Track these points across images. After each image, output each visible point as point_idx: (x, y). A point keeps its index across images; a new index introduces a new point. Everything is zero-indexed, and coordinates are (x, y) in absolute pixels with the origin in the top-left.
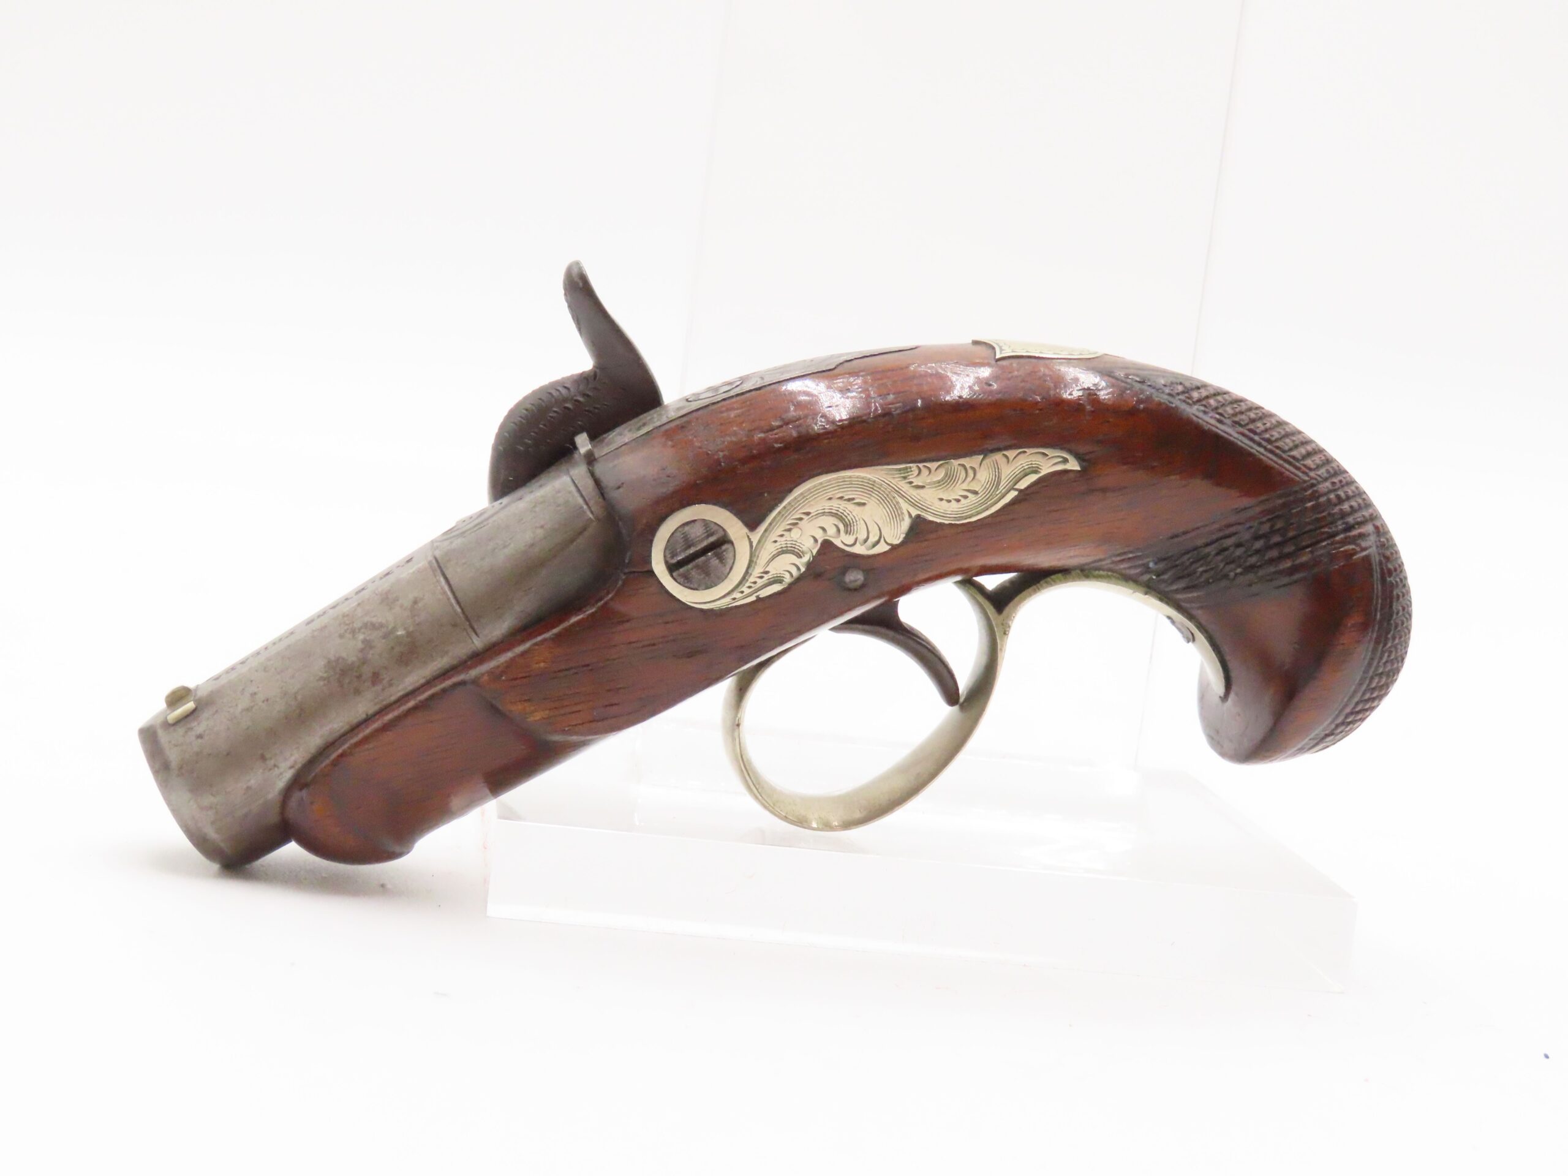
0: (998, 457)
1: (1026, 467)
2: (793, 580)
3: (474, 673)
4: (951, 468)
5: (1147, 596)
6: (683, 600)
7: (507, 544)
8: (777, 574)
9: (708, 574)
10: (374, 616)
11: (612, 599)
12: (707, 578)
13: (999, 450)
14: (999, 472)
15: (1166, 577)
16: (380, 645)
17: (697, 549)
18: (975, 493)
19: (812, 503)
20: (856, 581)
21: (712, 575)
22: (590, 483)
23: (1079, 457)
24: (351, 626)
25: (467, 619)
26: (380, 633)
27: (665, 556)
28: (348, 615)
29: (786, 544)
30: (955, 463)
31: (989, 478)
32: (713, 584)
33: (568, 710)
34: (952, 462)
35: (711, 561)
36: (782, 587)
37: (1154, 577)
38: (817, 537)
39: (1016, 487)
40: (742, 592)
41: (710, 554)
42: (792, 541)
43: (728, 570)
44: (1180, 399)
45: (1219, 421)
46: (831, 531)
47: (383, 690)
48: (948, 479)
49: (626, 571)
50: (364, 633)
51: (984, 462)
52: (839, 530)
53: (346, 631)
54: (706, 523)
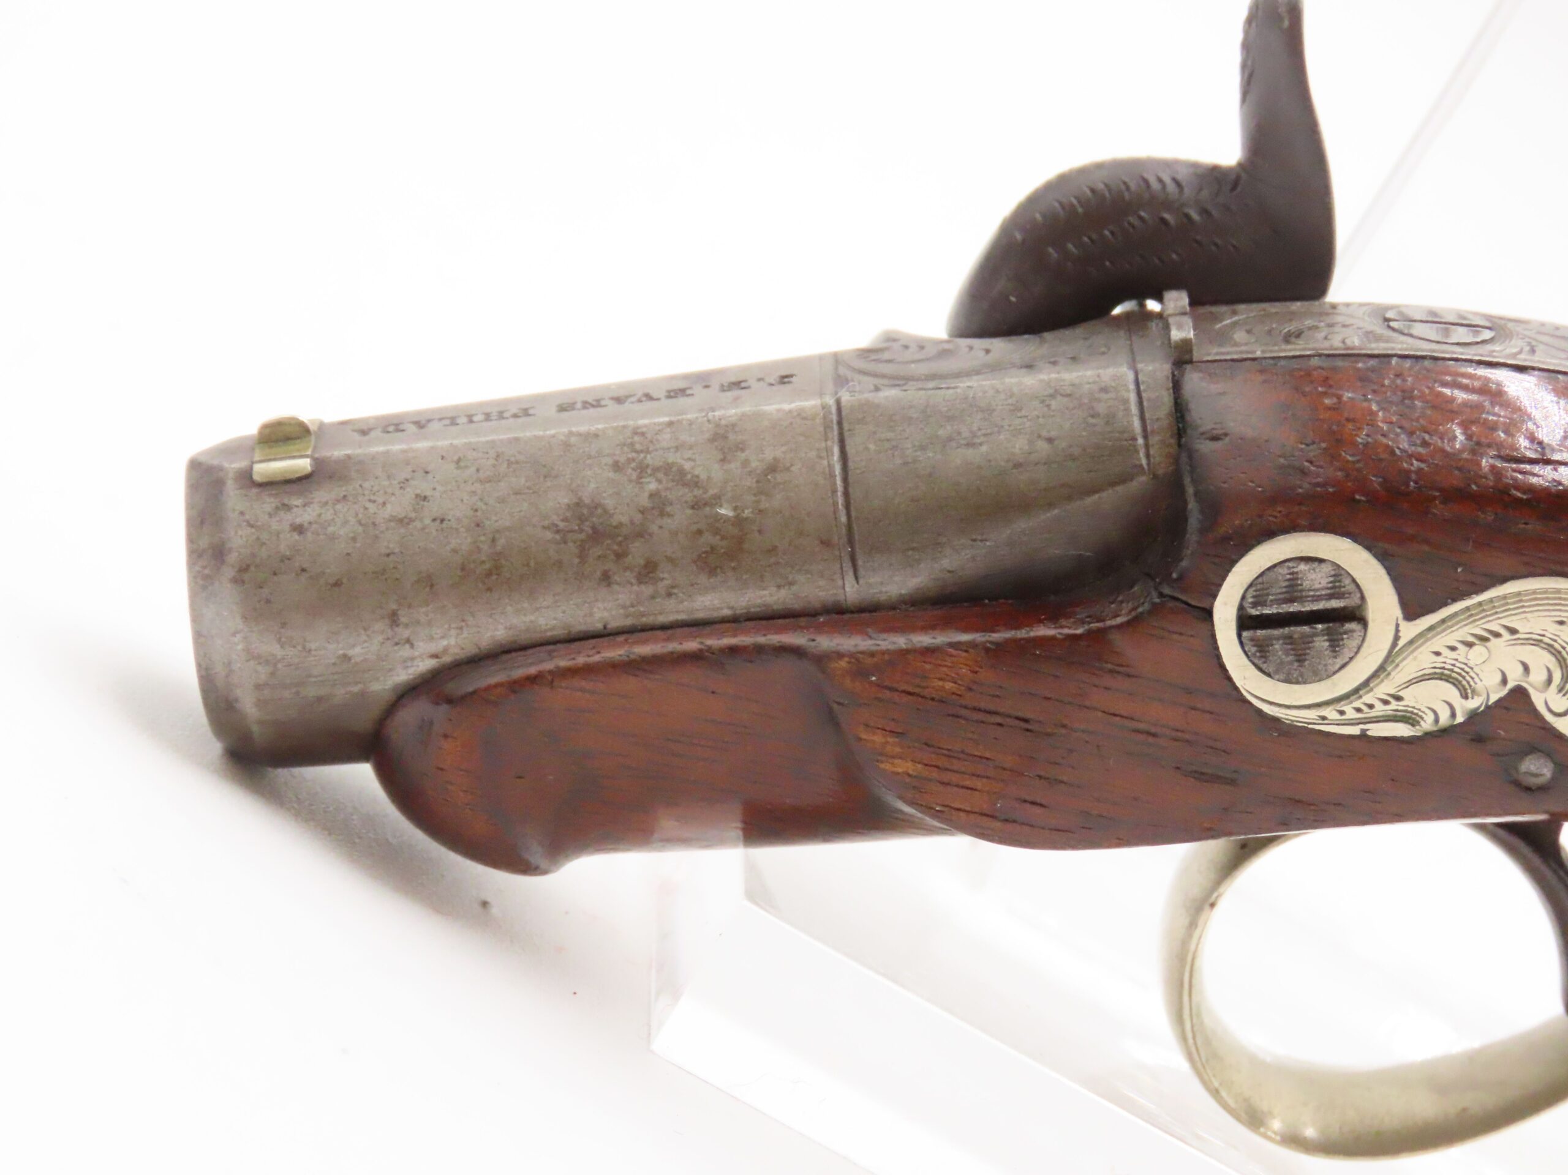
2: (1435, 729)
3: (826, 642)
6: (1239, 683)
7: (978, 441)
8: (1414, 707)
9: (1300, 659)
10: (690, 459)
11: (1119, 627)
12: (1296, 664)
16: (680, 518)
17: (1303, 610)
19: (1528, 615)
20: (1536, 775)
21: (1306, 663)
22: (1166, 399)
24: (642, 455)
25: (851, 542)
26: (689, 495)
27: (1243, 598)
28: (643, 434)
29: (1454, 665)
32: (1300, 679)
33: (954, 778)
35: (1315, 639)
36: (1412, 734)
38: (1509, 677)
40: (1342, 713)
41: (1320, 626)
42: (1466, 664)
43: (1337, 666)
46: (1538, 676)
47: (653, 597)
49: (1167, 590)
50: (660, 481)
52: (1549, 681)
53: (630, 461)
54: (1339, 573)
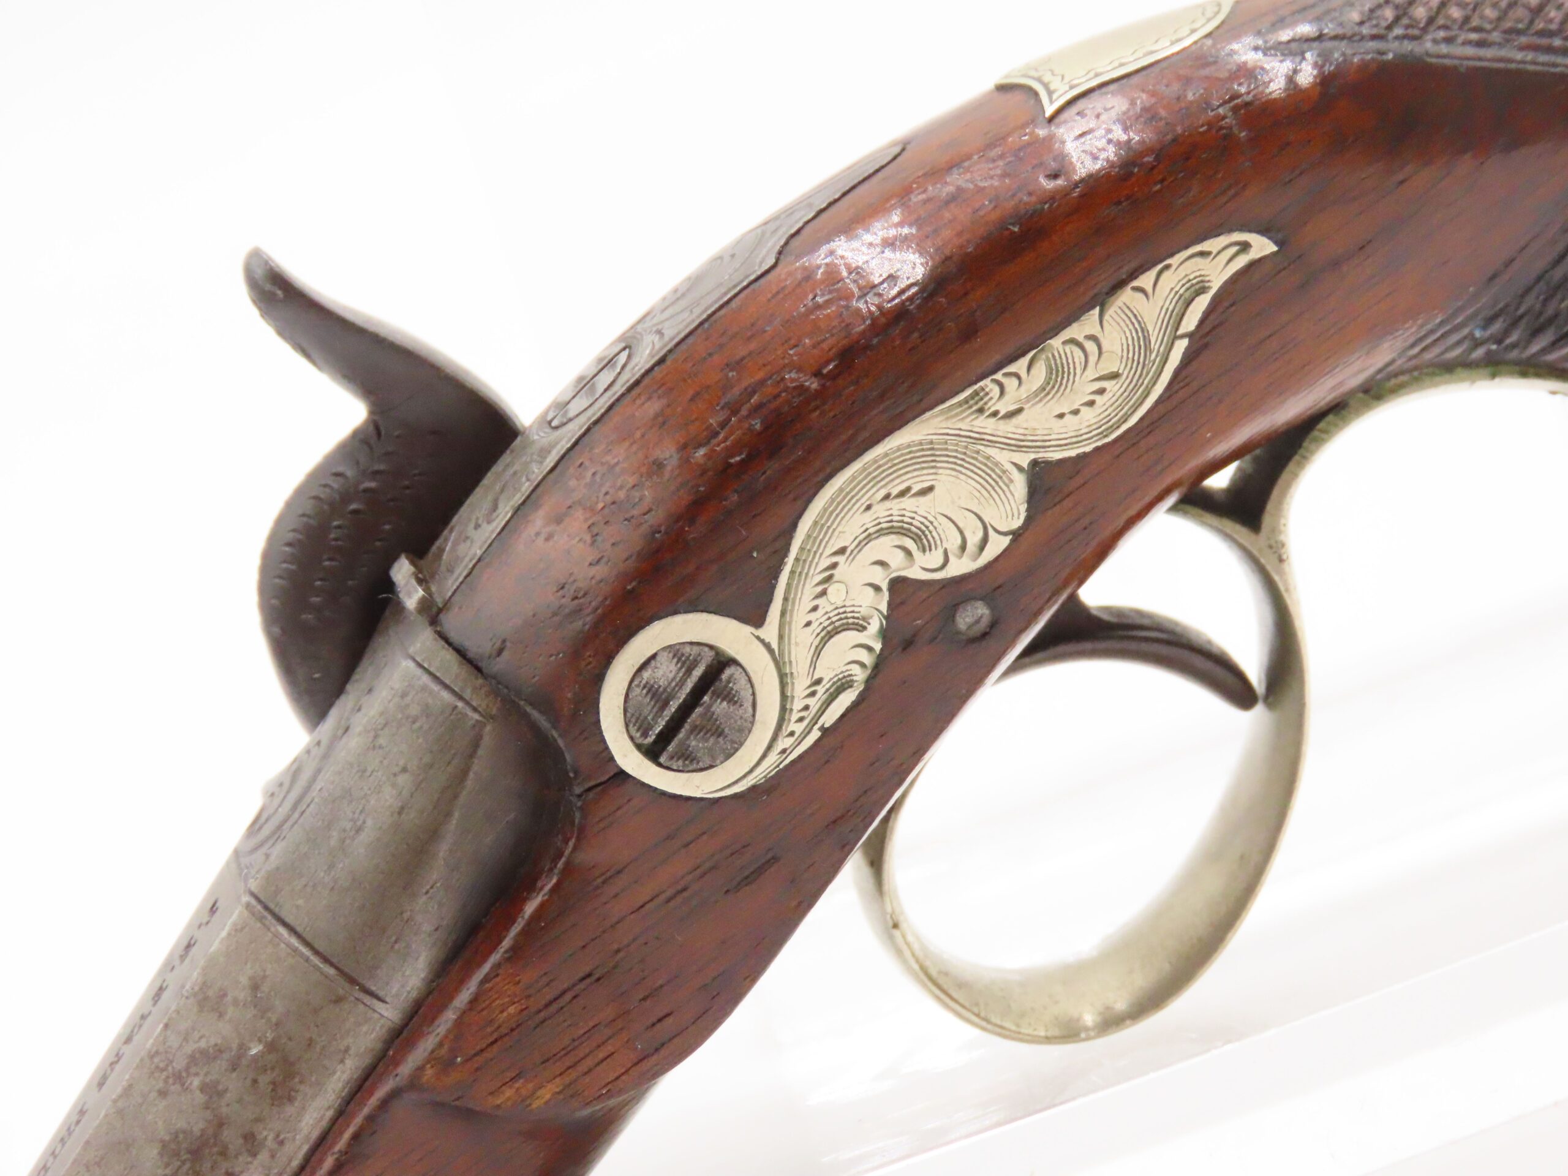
0: (1126, 296)
1: (1181, 292)
2: (869, 672)
3: (406, 1068)
4: (1053, 356)
5: (1497, 380)
6: (698, 794)
7: (359, 823)
8: (837, 675)
9: (719, 733)
10: (201, 1038)
11: (575, 849)
12: (721, 739)
13: (1119, 285)
14: (1139, 322)
15: (1513, 338)
16: (234, 1084)
17: (681, 701)
18: (1115, 376)
19: (840, 529)
20: (977, 622)
21: (726, 731)
22: (449, 656)
23: (1264, 231)
24: (170, 1068)
25: (352, 981)
26: (222, 1064)
27: (632, 738)
28: (157, 1053)
29: (829, 618)
30: (1056, 343)
31: (1127, 338)
32: (736, 746)
33: (589, 1062)
34: (1051, 346)
35: (713, 709)
36: (857, 693)
37: (1494, 347)
38: (877, 582)
39: (1180, 332)
40: (792, 734)
41: (706, 698)
42: (837, 608)
43: (750, 710)
44: (1397, 38)
45: (1480, 44)
46: (896, 560)
47: (273, 1156)
48: (1057, 376)
49: (578, 790)
50: (197, 1074)
51: (1107, 317)
52: (908, 553)
53: (166, 1081)
54: (675, 651)
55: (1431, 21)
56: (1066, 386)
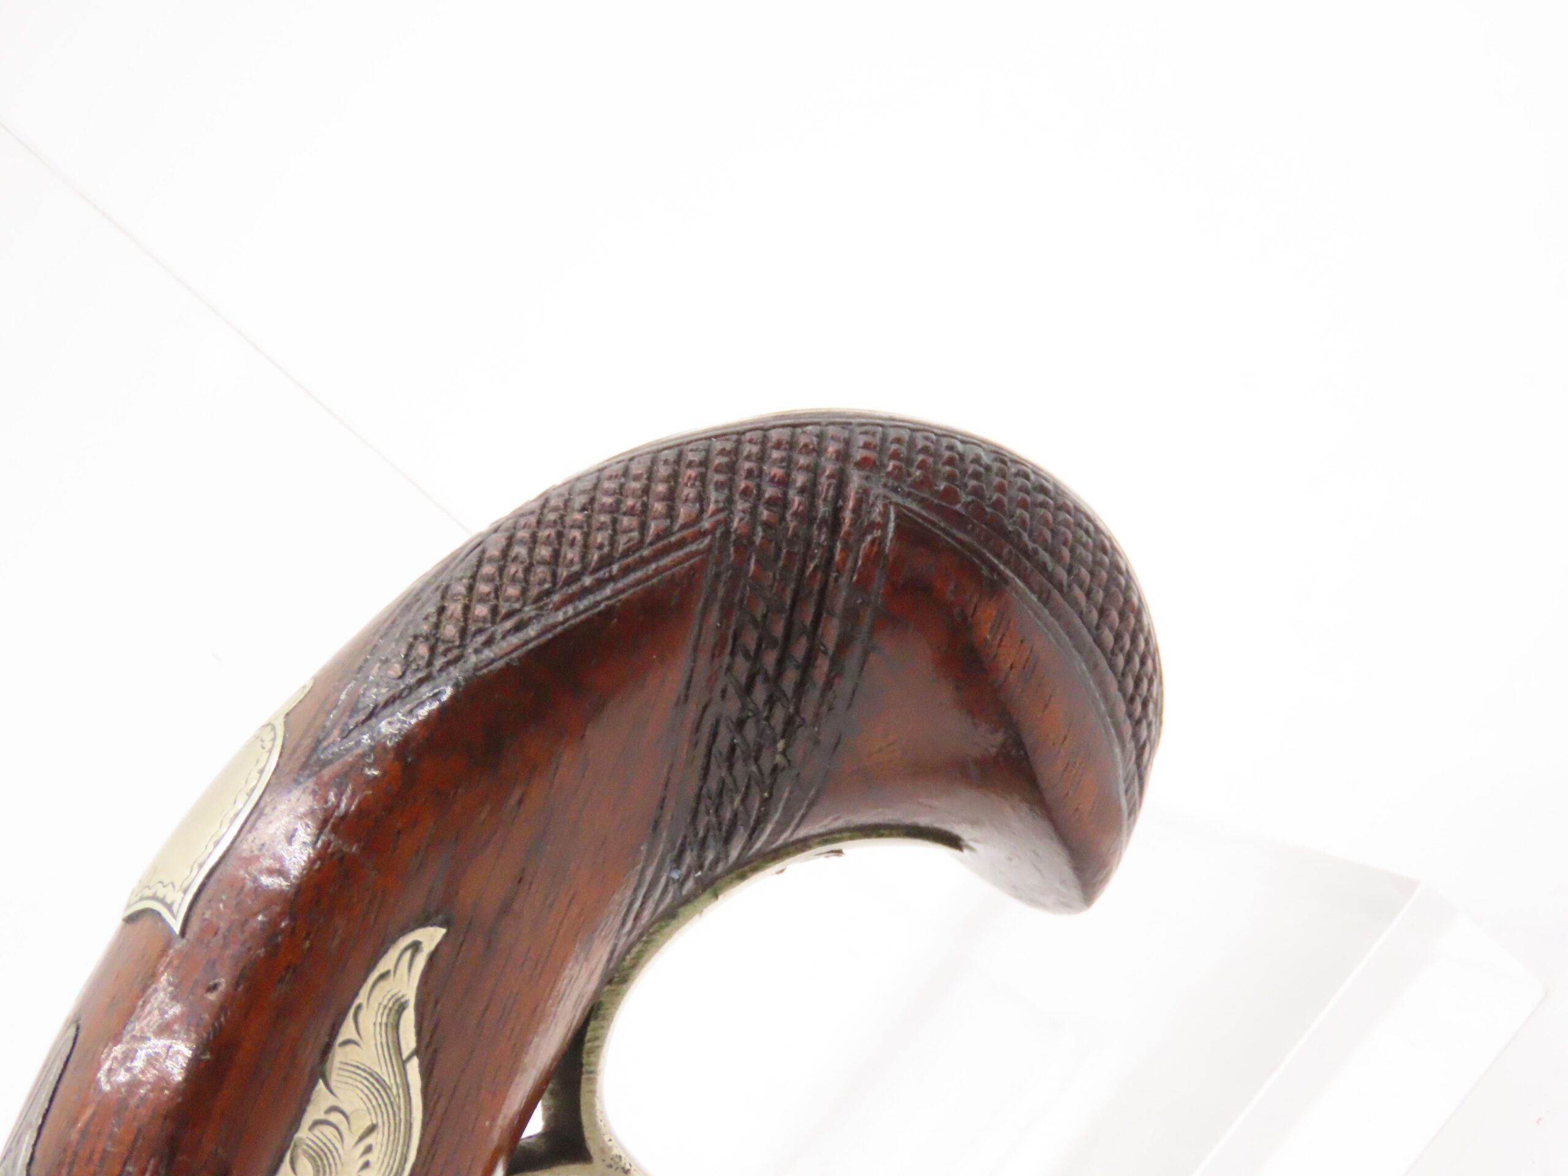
0: (340, 1056)
1: (384, 1020)
4: (308, 1146)
5: (721, 897)
13: (326, 1050)
14: (364, 1070)
15: (710, 856)
18: (372, 1129)
23: (425, 921)
30: (303, 1134)
31: (362, 1091)
34: (301, 1139)
37: (699, 873)
39: (405, 1056)
44: (441, 670)
45: (518, 628)
48: (322, 1160)
51: (333, 1084)
55: (463, 632)
56: (336, 1164)
